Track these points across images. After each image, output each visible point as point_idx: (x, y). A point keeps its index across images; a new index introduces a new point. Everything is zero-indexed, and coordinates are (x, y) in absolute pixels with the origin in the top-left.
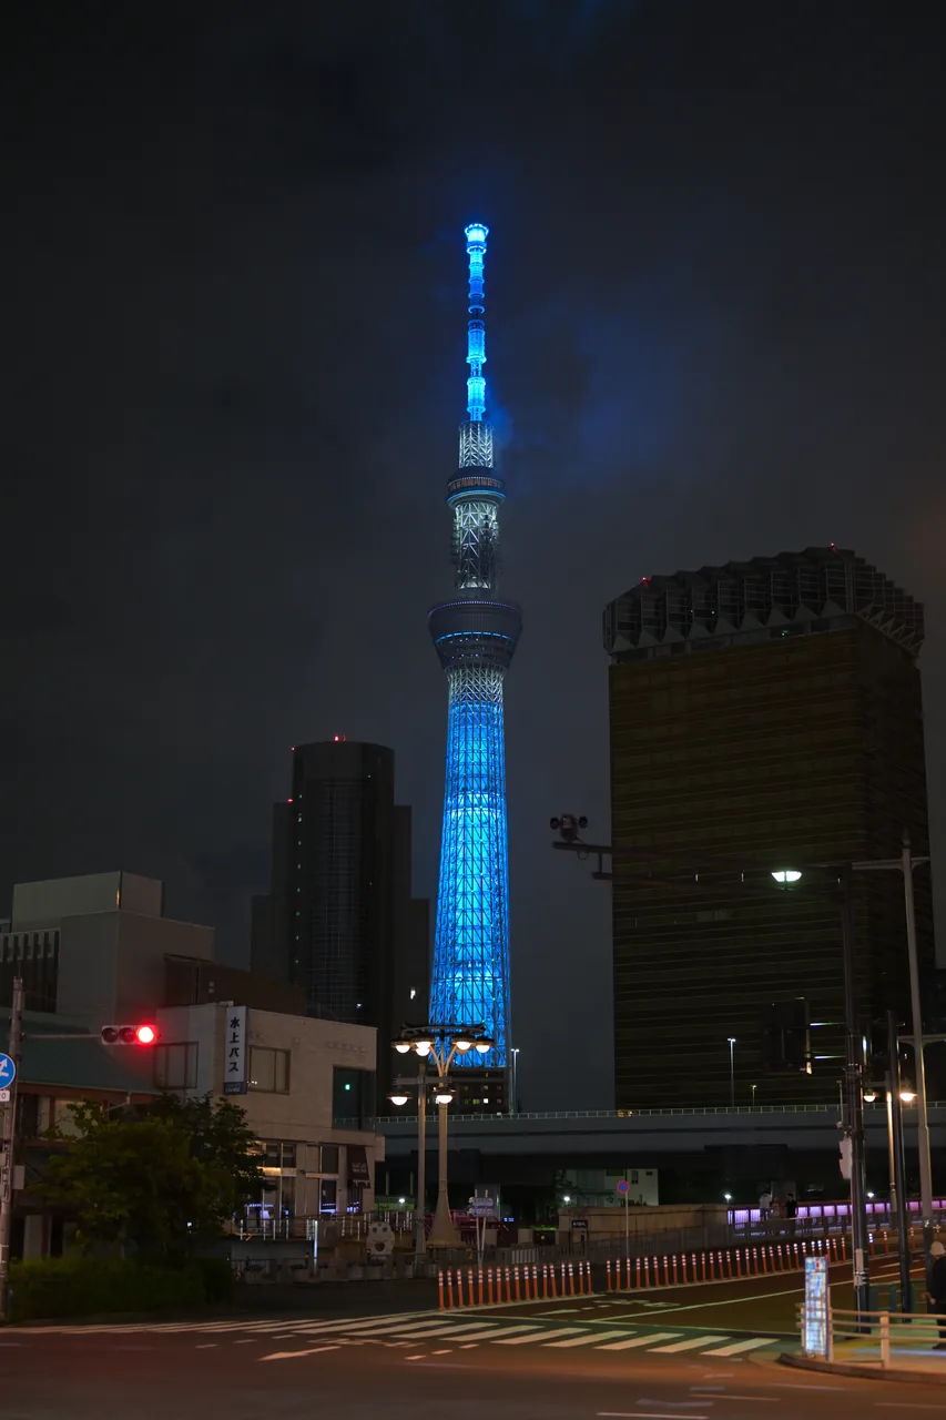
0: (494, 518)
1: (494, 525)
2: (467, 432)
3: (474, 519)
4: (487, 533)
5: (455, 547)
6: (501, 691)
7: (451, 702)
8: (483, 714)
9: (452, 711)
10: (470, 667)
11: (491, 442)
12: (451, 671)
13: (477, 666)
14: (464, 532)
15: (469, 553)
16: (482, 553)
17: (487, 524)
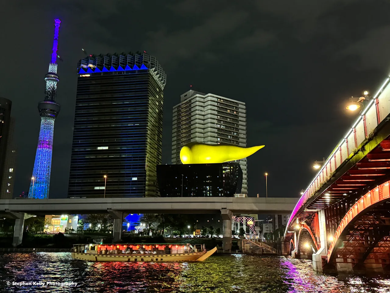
0: (56, 85)
1: (56, 87)
2: (51, 65)
3: (50, 84)
4: (54, 88)
5: (46, 90)
6: (54, 123)
7: (41, 124)
8: (49, 127)
9: (41, 126)
10: (47, 116)
11: (57, 68)
12: (42, 117)
13: (48, 117)
14: (48, 87)
15: (49, 91)
16: (52, 92)
17: (54, 86)
